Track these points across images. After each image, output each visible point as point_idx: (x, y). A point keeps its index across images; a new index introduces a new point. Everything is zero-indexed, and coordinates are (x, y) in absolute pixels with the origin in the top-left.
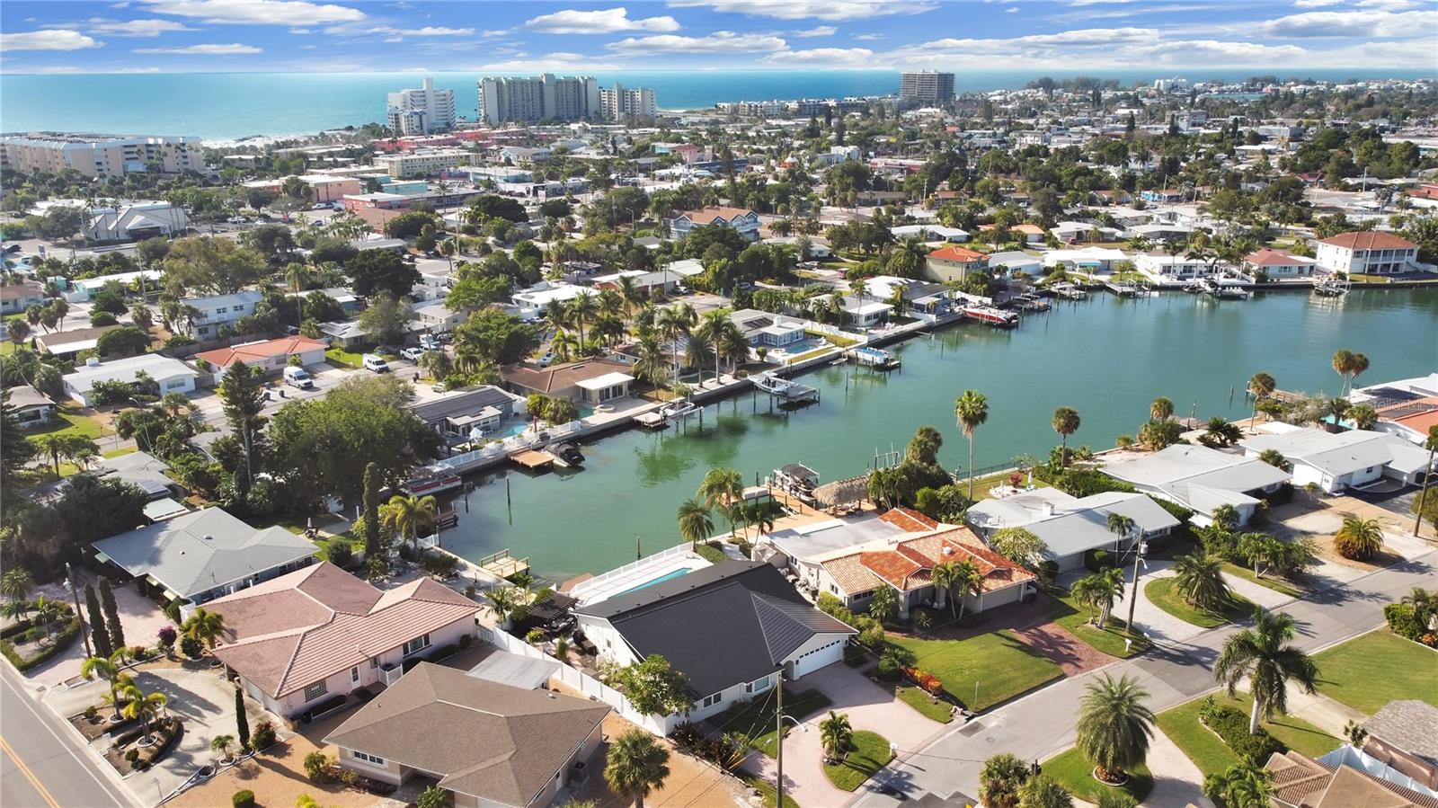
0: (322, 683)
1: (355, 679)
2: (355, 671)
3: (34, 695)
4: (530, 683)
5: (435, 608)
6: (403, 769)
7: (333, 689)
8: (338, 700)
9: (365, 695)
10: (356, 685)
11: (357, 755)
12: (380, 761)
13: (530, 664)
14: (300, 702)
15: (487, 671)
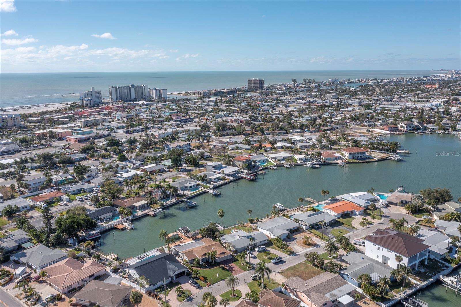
0: (71, 285)
1: (78, 284)
2: (78, 282)
3: (6, 291)
4: (116, 283)
5: (96, 267)
6: (89, 302)
7: (73, 287)
8: (75, 289)
9: (80, 288)
10: (78, 285)
11: (80, 300)
12: (84, 301)
13: (117, 279)
14: (66, 290)
15: (107, 281)
